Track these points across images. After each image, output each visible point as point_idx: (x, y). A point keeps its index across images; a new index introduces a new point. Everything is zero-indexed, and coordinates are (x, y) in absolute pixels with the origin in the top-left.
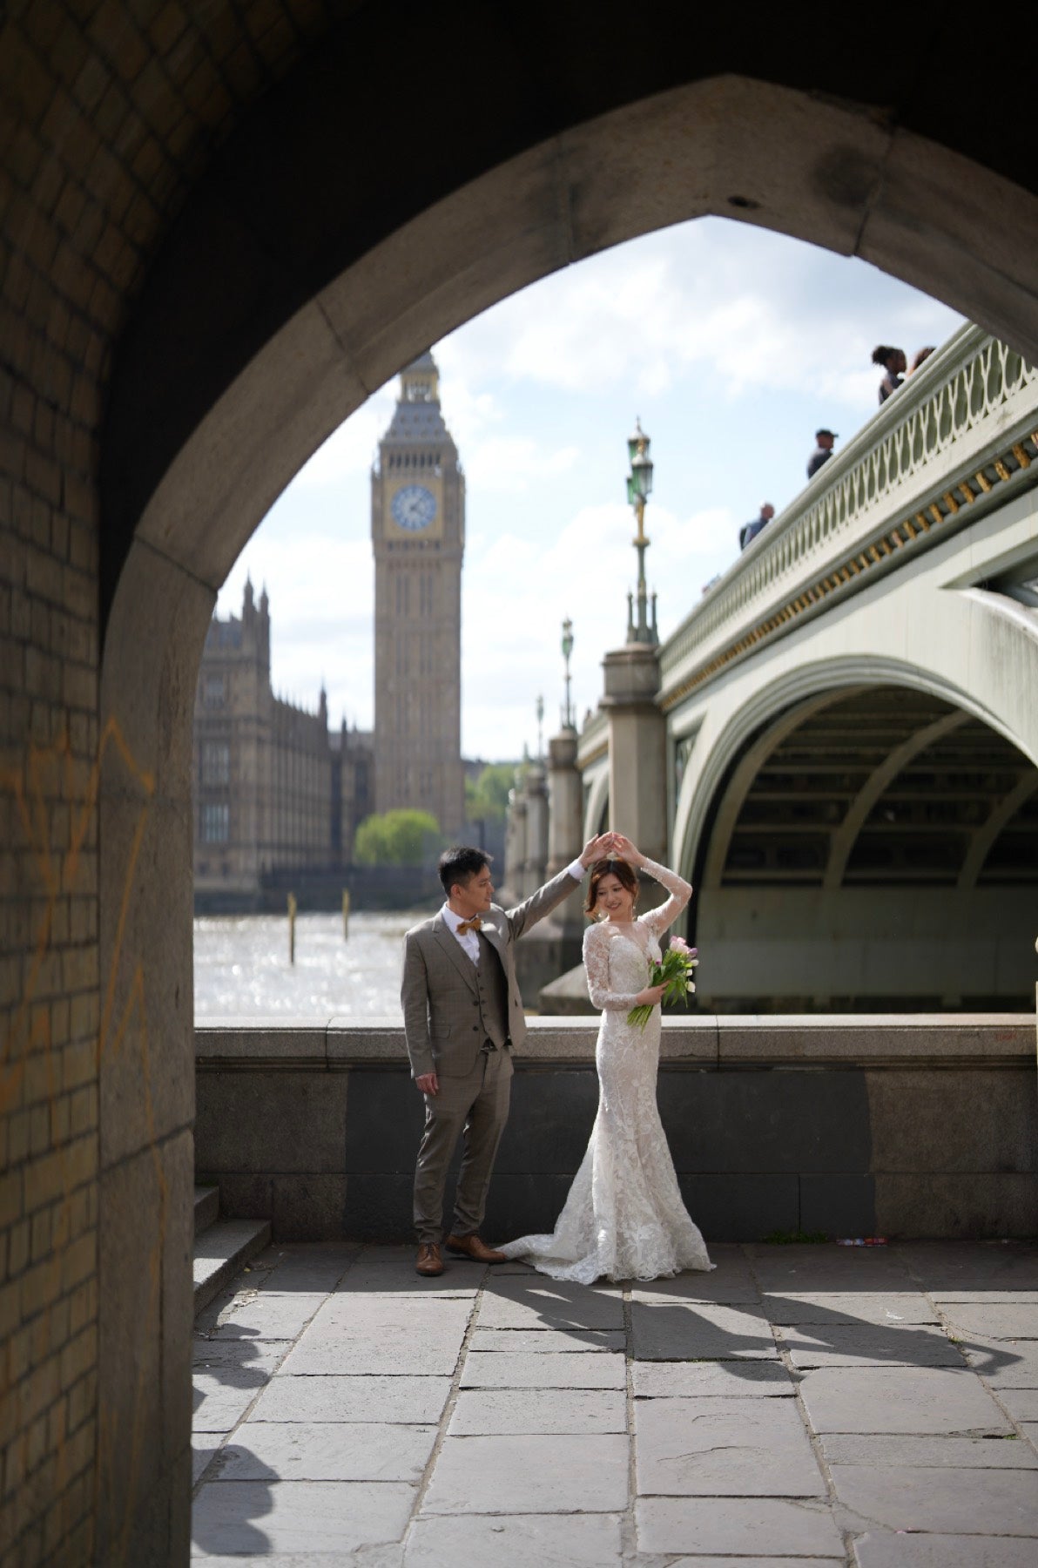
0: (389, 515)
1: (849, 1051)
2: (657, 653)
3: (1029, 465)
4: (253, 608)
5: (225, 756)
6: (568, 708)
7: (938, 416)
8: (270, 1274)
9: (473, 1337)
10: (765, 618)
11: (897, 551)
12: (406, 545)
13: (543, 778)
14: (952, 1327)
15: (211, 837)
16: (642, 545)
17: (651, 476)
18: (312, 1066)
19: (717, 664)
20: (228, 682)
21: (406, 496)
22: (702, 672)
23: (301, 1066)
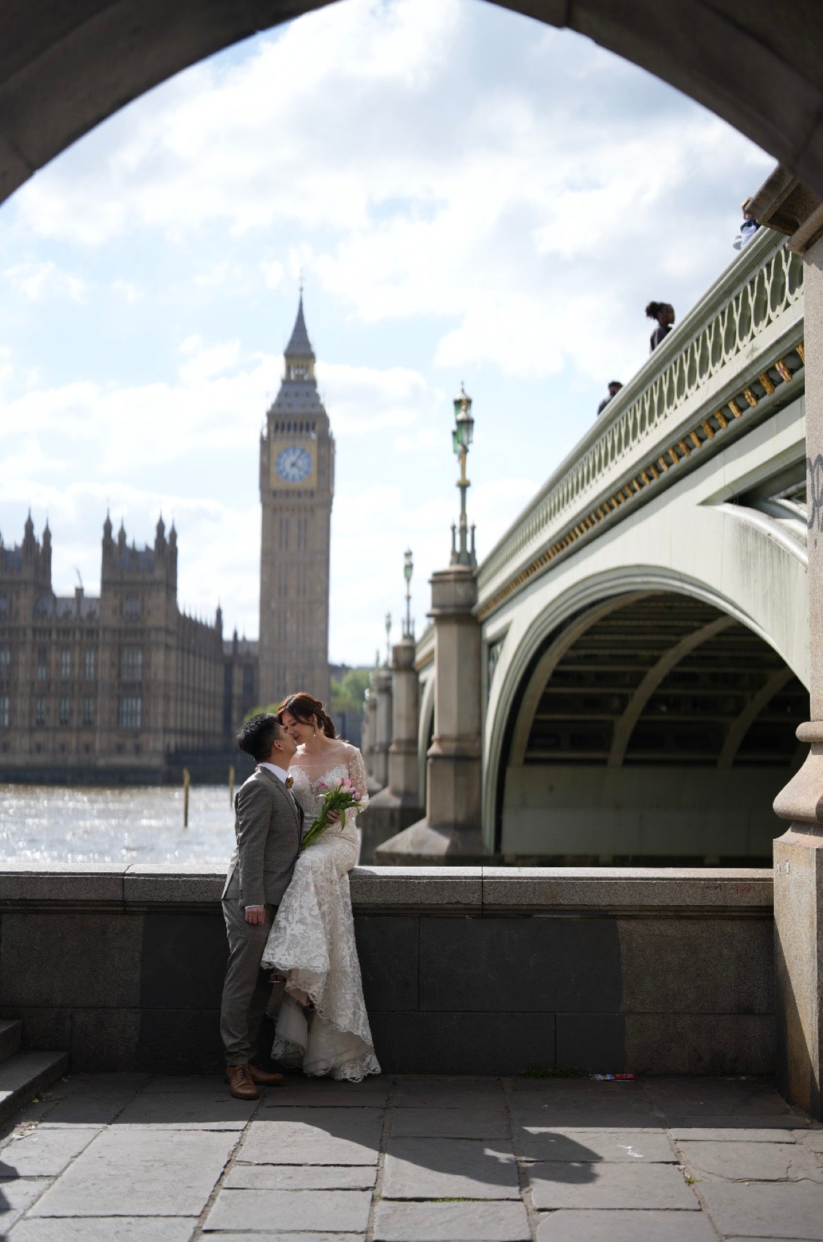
0: (274, 470)
1: (603, 901)
2: (475, 573)
3: (774, 391)
4: (164, 541)
5: (140, 659)
6: (408, 622)
7: (697, 357)
8: (57, 1104)
9: (231, 1172)
10: (557, 538)
11: (664, 475)
12: (287, 493)
13: (389, 679)
14: (689, 1166)
15: (126, 722)
16: (464, 486)
17: (472, 429)
18: (111, 908)
19: (520, 580)
20: (143, 600)
21: (288, 455)
22: (508, 587)
23: (100, 908)
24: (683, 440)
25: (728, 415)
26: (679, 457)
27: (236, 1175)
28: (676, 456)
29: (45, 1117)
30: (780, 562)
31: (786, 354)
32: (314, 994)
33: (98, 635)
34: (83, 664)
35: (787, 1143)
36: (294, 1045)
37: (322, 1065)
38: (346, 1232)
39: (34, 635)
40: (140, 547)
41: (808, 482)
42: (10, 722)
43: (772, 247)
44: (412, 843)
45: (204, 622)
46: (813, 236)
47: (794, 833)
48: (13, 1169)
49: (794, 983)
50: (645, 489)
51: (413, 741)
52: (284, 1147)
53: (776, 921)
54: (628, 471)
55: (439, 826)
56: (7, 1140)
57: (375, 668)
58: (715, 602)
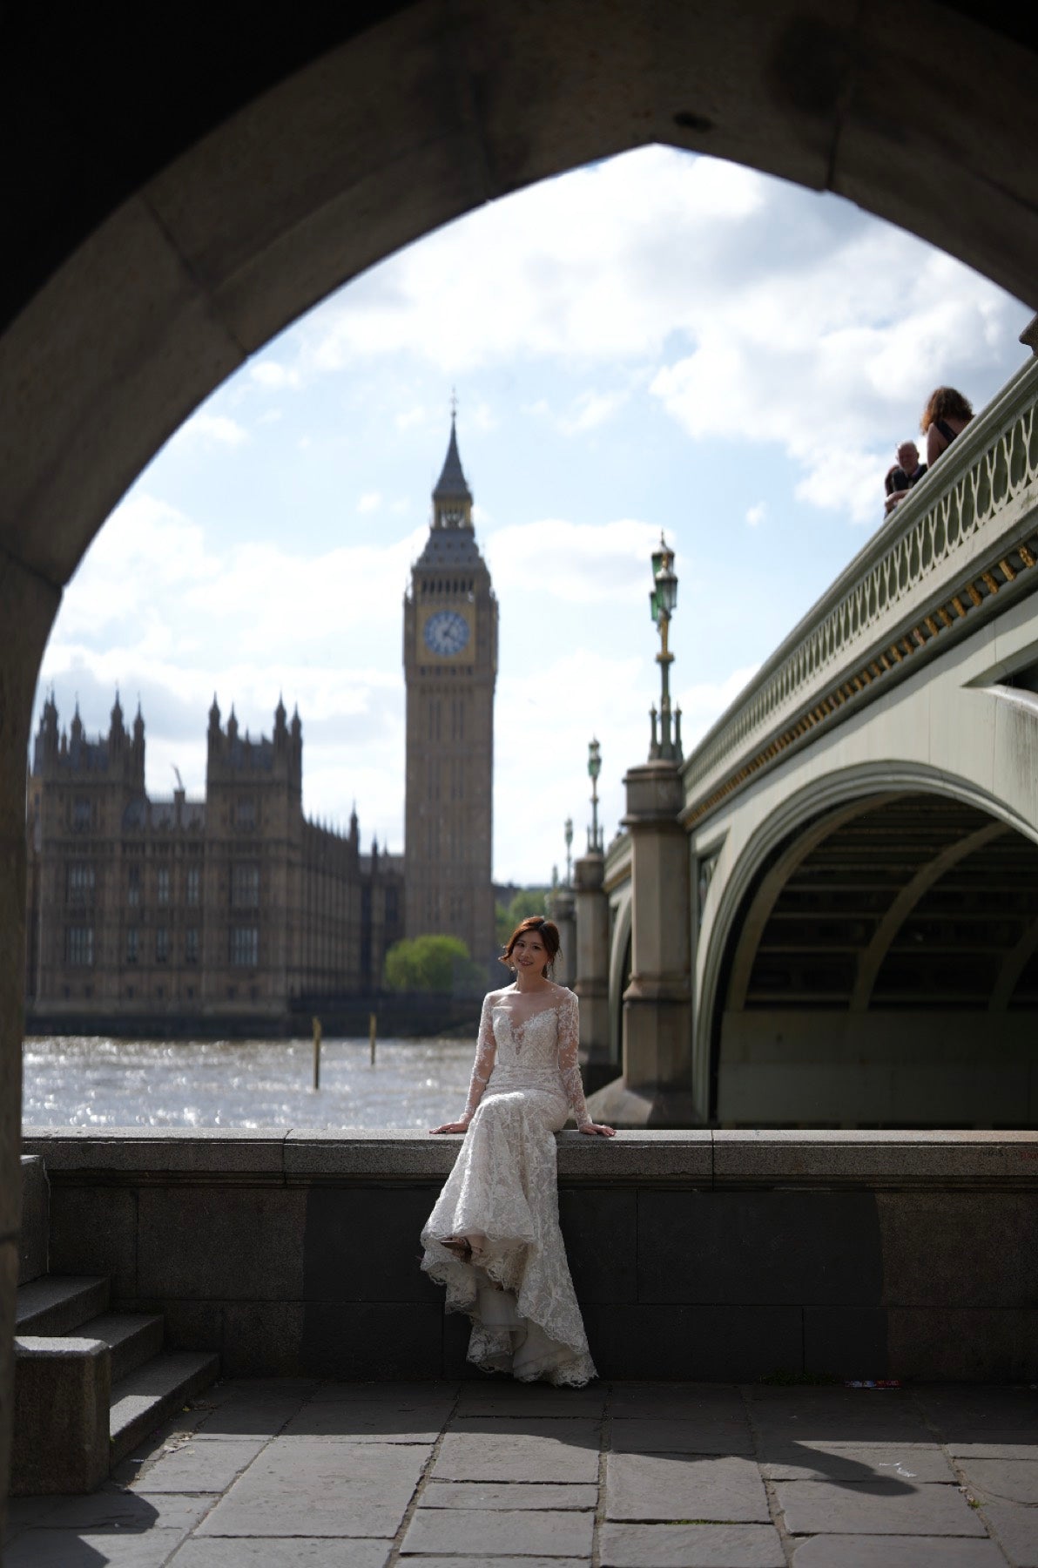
0: (421, 640)
2: (680, 770)
4: (285, 731)
5: (255, 879)
6: (595, 830)
7: (960, 505)
8: (211, 1414)
9: (425, 1490)
10: (786, 727)
11: (919, 650)
12: (438, 670)
13: (571, 903)
14: (971, 1487)
15: (240, 959)
16: (665, 661)
17: (675, 590)
18: (269, 1182)
19: (738, 778)
20: (259, 805)
21: (439, 621)
22: (724, 787)
23: (256, 1182)
24: (943, 608)
25: (999, 577)
26: (939, 628)
27: (430, 1493)
28: (934, 627)
29: (199, 1427)
33: (203, 851)
34: (185, 887)
38: (567, 1557)
39: (124, 851)
40: (255, 737)
42: (95, 961)
44: (605, 1108)
45: (335, 831)
50: (897, 667)
51: (603, 981)
52: (485, 1462)
54: (877, 644)
55: (639, 1087)
56: (158, 1452)
57: (556, 888)
58: (985, 806)
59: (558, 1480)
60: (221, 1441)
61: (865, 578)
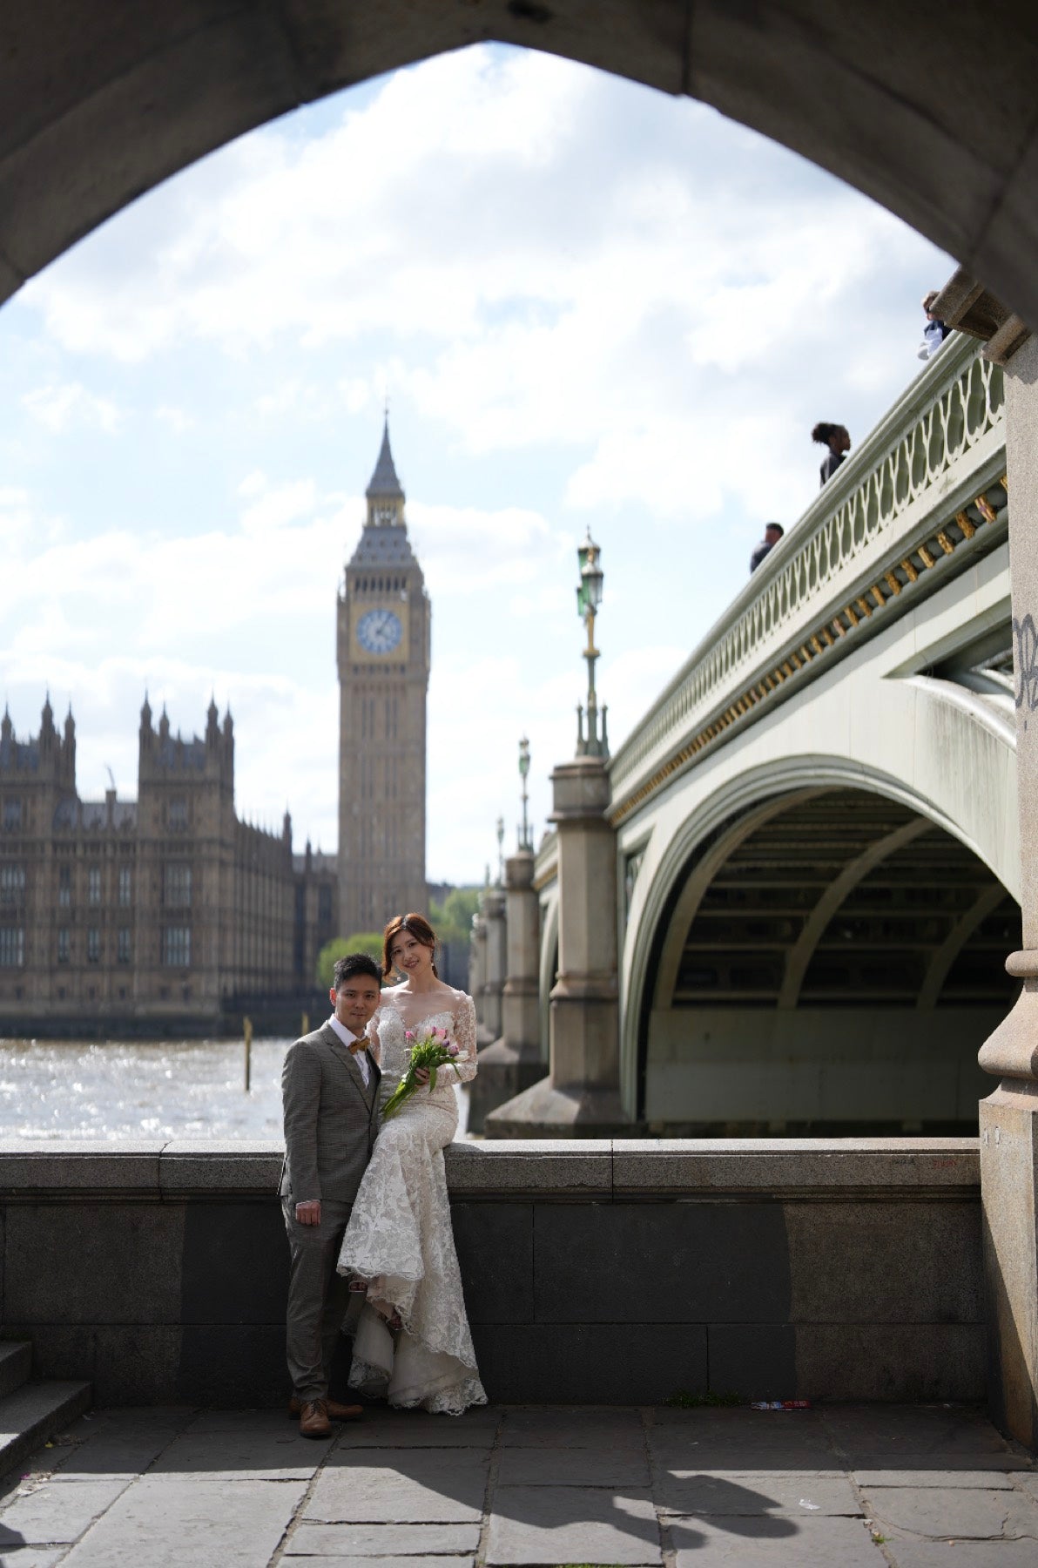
0: (354, 639)
1: (767, 1180)
2: (607, 767)
3: (974, 534)
4: (217, 730)
5: (188, 879)
6: (526, 829)
7: (879, 492)
8: (76, 1449)
9: (294, 1534)
10: (709, 722)
11: (840, 641)
12: (372, 668)
13: (502, 901)
14: (876, 1520)
15: (172, 960)
16: (592, 657)
17: (601, 585)
18: (145, 1198)
19: (663, 774)
20: (191, 804)
21: (372, 620)
22: (649, 783)
23: (131, 1198)
24: (863, 597)
25: (917, 564)
26: (859, 617)
27: (301, 1539)
28: (854, 616)
29: (60, 1465)
30: (986, 748)
31: (987, 487)
32: (403, 1306)
33: (135, 850)
34: (116, 887)
35: (1003, 1489)
36: (376, 1368)
37: (412, 1394)
39: (55, 850)
40: (187, 737)
41: (1015, 649)
42: (26, 960)
43: (968, 354)
44: (532, 1109)
45: (268, 831)
46: (1015, 342)
47: (1005, 1093)
48: (18, 1535)
49: (1008, 1284)
50: (817, 658)
51: (533, 980)
52: (363, 1501)
53: (985, 1203)
54: (796, 636)
55: (566, 1087)
56: (10, 1497)
57: (486, 887)
58: (907, 800)
59: (438, 1520)
60: (82, 1481)
61: (785, 569)
